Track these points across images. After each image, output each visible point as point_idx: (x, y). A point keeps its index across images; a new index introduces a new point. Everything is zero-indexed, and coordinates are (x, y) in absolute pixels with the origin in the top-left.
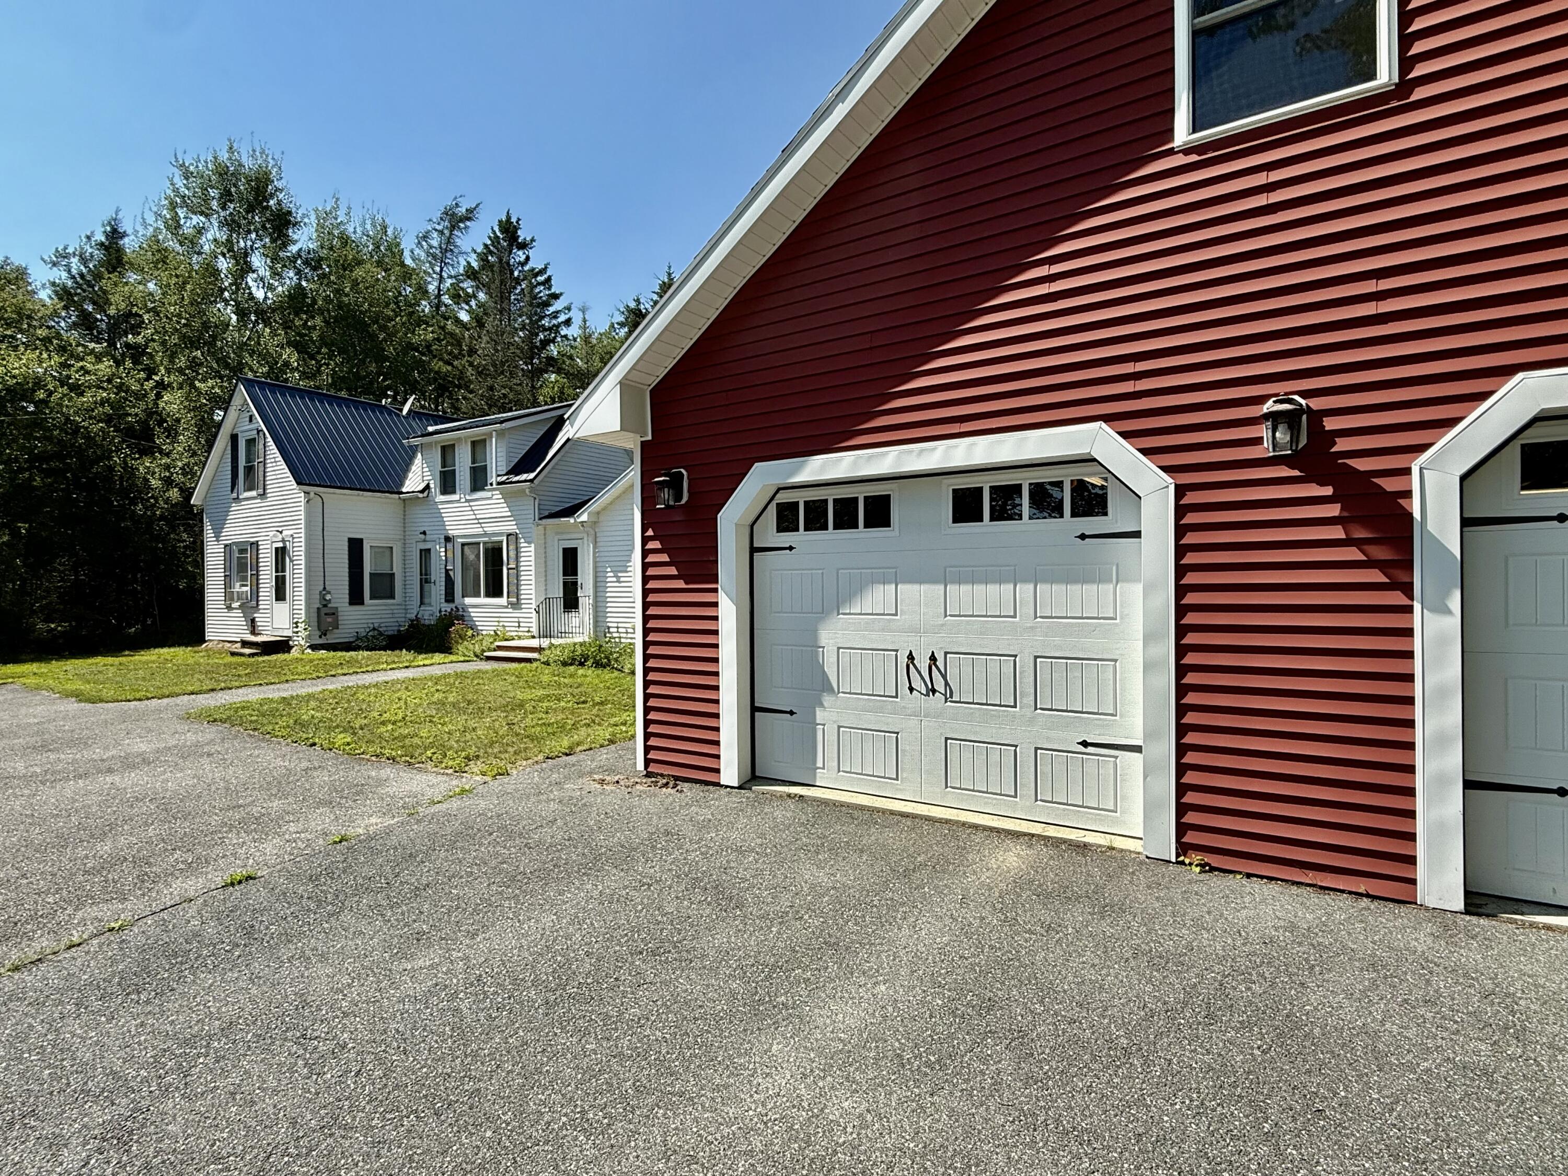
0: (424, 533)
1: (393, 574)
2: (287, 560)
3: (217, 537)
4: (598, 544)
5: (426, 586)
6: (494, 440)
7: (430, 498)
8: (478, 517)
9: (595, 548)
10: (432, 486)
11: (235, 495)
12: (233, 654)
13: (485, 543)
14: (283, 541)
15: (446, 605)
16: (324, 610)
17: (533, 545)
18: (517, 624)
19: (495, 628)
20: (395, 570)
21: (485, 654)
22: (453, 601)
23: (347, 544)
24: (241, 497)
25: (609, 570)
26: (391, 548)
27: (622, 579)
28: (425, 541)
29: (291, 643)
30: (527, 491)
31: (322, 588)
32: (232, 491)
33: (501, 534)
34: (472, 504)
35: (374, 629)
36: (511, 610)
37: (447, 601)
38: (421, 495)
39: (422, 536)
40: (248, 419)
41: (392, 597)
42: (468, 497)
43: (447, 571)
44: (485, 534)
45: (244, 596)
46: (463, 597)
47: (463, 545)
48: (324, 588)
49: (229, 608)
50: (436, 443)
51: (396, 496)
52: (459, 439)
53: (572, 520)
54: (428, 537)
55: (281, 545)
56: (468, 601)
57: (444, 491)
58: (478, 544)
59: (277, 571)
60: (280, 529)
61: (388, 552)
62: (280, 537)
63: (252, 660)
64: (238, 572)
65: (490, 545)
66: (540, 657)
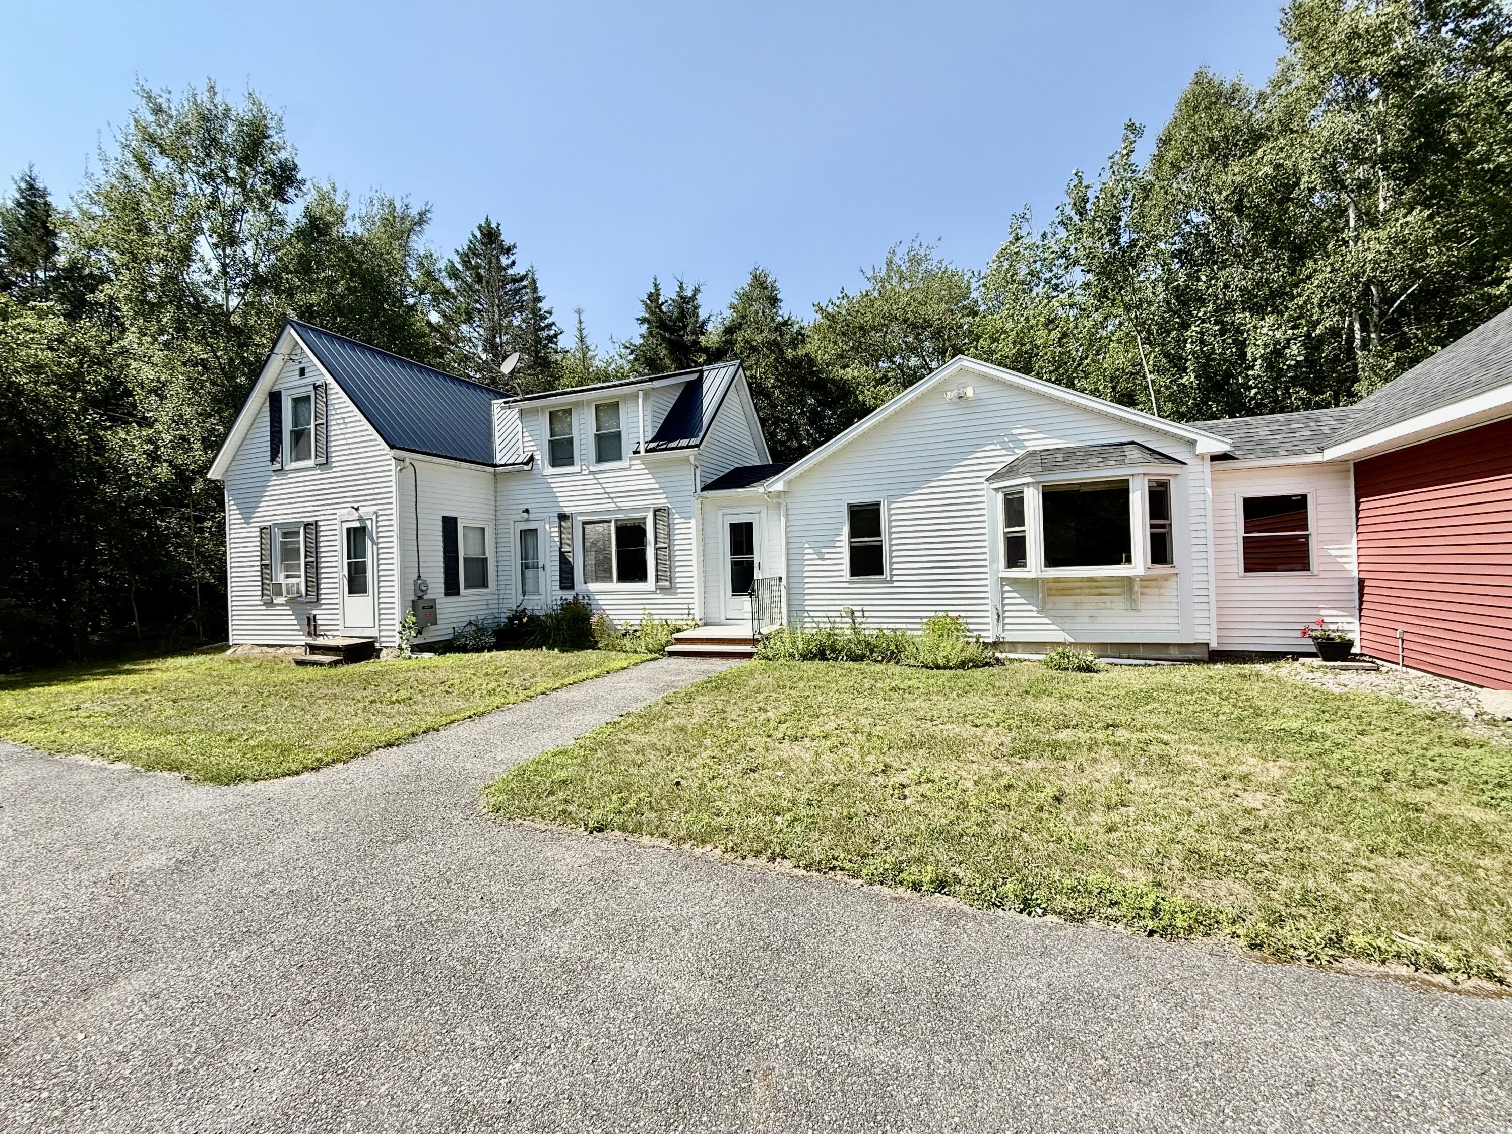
0: (527, 511)
1: (486, 559)
2: (369, 543)
3: (247, 519)
4: (791, 517)
5: (529, 573)
6: (640, 400)
7: (533, 472)
8: (608, 490)
9: (787, 520)
10: (538, 457)
11: (277, 466)
12: (299, 663)
13: (616, 521)
14: (361, 519)
15: (561, 593)
16: (421, 604)
17: (693, 520)
18: (686, 612)
19: (641, 617)
20: (487, 555)
21: (667, 649)
22: (572, 587)
23: (440, 523)
24: (286, 468)
25: (807, 546)
26: (483, 529)
27: (826, 556)
28: (527, 520)
29: (377, 645)
30: (692, 459)
31: (416, 577)
32: (273, 460)
33: (646, 509)
34: (597, 476)
35: (470, 623)
36: (660, 596)
37: (562, 588)
38: (526, 468)
39: (525, 515)
40: (297, 373)
41: (485, 585)
42: (592, 469)
43: (562, 554)
44: (620, 510)
45: (295, 589)
46: (585, 582)
47: (584, 523)
48: (419, 577)
49: (269, 604)
50: (543, 408)
51: (492, 469)
52: (579, 404)
53: (761, 490)
54: (532, 516)
55: (357, 524)
56: (593, 587)
57: (554, 464)
58: (609, 521)
59: (349, 558)
60: (356, 506)
61: (478, 534)
62: (355, 515)
63: (333, 671)
64: (282, 561)
65: (619, 523)
66: (755, 650)
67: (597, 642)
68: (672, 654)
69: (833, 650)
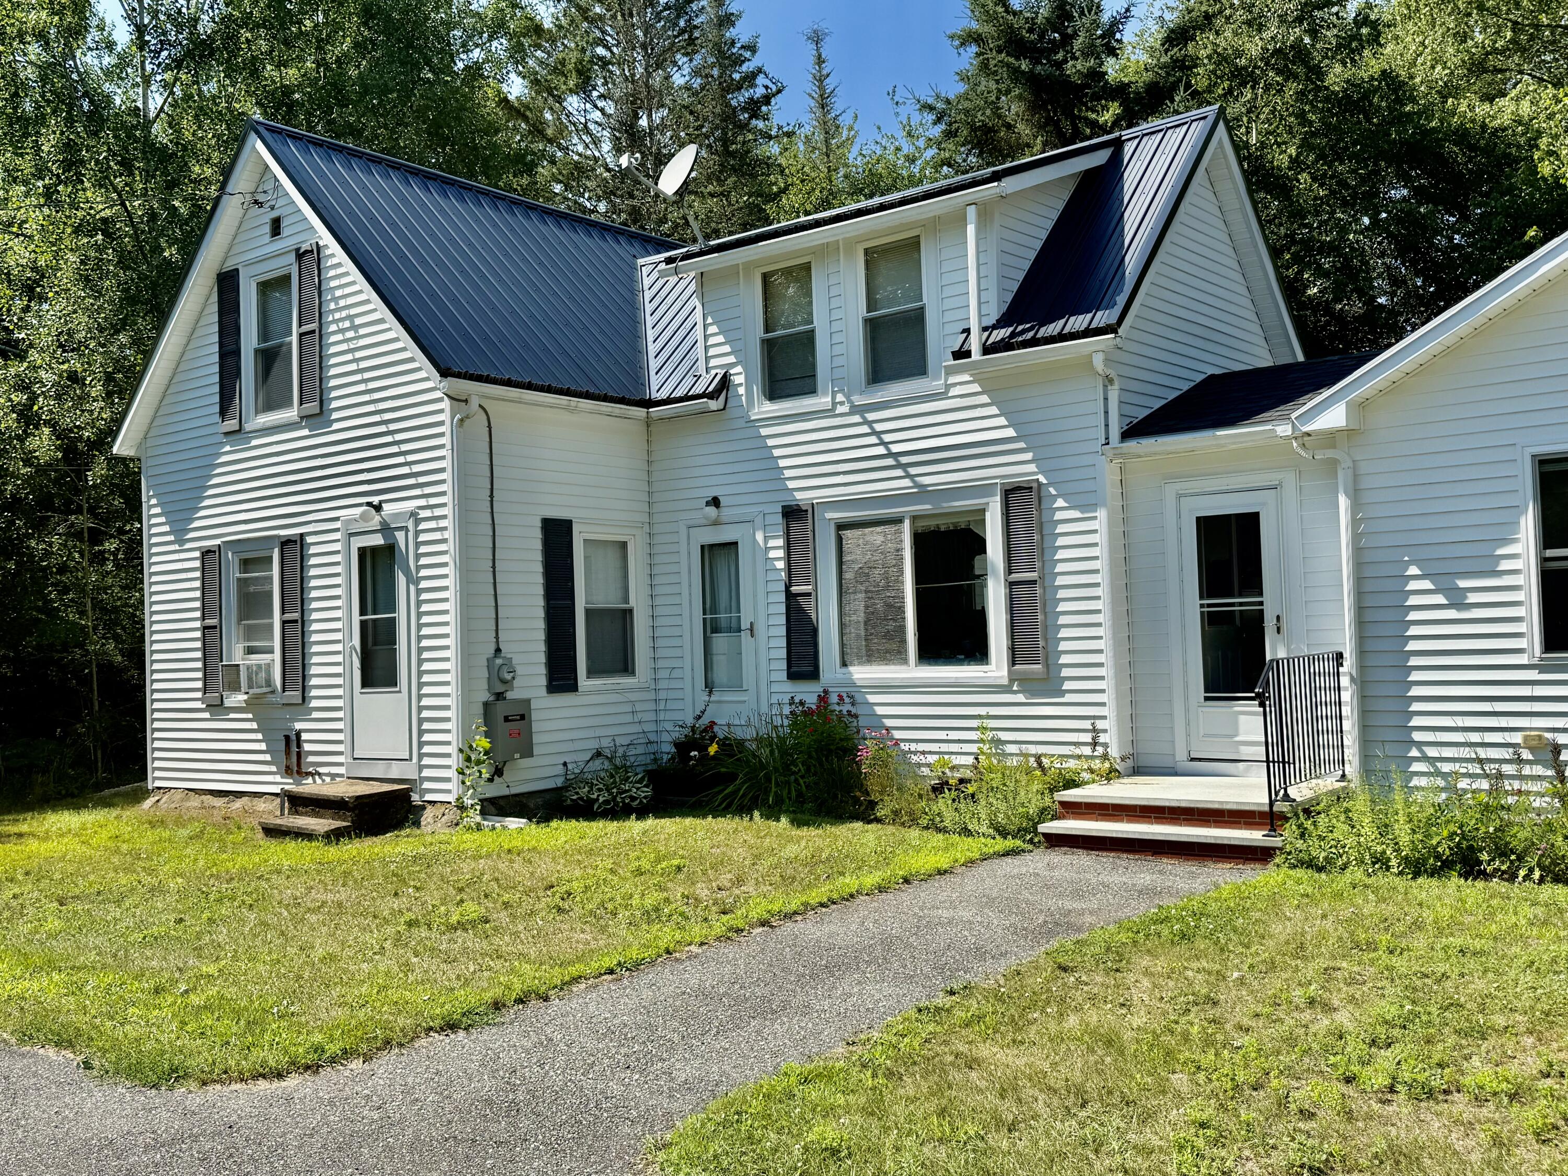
0: (715, 502)
1: (631, 611)
2: (401, 580)
3: (180, 533)
4: (1365, 497)
5: (720, 642)
6: (971, 229)
7: (731, 412)
8: (895, 448)
9: (1356, 506)
10: (739, 379)
11: (232, 424)
12: (272, 832)
13: (914, 519)
14: (386, 529)
15: (790, 687)
16: (501, 709)
17: (1101, 514)
18: (1087, 738)
19: (973, 748)
20: (633, 603)
21: (1045, 828)
22: (813, 674)
23: (538, 534)
24: (248, 427)
25: (1413, 570)
26: (624, 545)
27: (1472, 598)
28: (716, 523)
29: (415, 797)
30: (1098, 362)
31: (491, 650)
32: (224, 412)
33: (985, 490)
34: (871, 416)
35: (598, 754)
36: (1021, 698)
37: (793, 675)
38: (713, 405)
39: (712, 511)
40: (267, 229)
41: (627, 668)
42: (859, 400)
43: (790, 597)
44: (923, 493)
45: (263, 675)
46: (844, 664)
47: (841, 527)
48: (498, 650)
49: (217, 707)
50: (749, 266)
51: (640, 412)
52: (827, 251)
53: (1284, 430)
54: (726, 513)
55: (377, 540)
56: (861, 673)
57: (774, 393)
58: (898, 521)
59: (363, 612)
60: (375, 500)
61: (612, 556)
62: (375, 521)
63: (333, 852)
64: (240, 620)
65: (921, 524)
66: (1276, 842)
67: (872, 805)
68: (1056, 841)
69: (1502, 852)
